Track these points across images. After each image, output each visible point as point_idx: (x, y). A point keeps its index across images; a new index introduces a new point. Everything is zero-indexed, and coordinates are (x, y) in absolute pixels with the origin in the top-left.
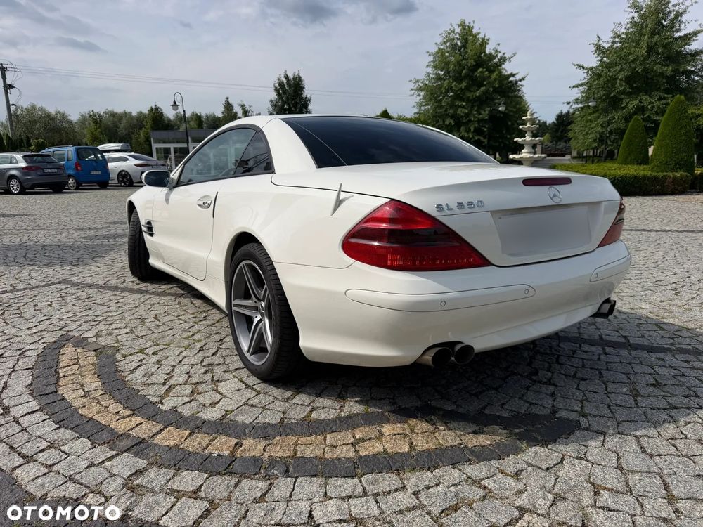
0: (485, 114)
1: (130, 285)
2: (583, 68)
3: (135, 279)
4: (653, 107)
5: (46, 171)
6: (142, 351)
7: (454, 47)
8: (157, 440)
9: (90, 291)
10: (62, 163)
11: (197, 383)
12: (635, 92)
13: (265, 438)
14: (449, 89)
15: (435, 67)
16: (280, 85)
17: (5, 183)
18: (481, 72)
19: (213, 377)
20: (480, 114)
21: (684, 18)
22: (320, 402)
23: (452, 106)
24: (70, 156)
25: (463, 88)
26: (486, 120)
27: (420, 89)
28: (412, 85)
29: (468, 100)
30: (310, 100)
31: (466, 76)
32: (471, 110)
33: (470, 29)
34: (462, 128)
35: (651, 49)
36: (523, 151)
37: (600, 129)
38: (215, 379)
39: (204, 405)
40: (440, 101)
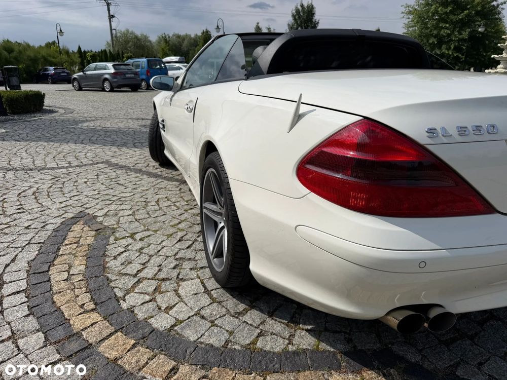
0: (465, 34)
1: (151, 169)
3: (157, 164)
8: (102, 347)
9: (119, 172)
10: (138, 70)
11: (163, 280)
14: (436, 12)
16: (296, 12)
19: (179, 274)
20: (461, 34)
23: (436, 27)
24: (143, 66)
25: (448, 11)
26: (466, 39)
27: (410, 13)
28: (403, 9)
29: (452, 22)
30: (318, 23)
32: (453, 32)
34: (444, 46)
36: (499, 66)
38: (180, 277)
39: (160, 309)
40: (426, 24)
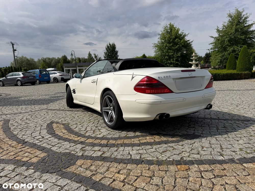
0: (179, 54)
1: (67, 109)
2: (213, 37)
3: (68, 108)
4: (238, 50)
5: (30, 78)
6: (76, 124)
7: (167, 32)
8: (86, 141)
9: (55, 111)
10: (35, 75)
11: (94, 130)
12: (231, 45)
13: (115, 140)
14: (166, 46)
15: (161, 39)
16: (107, 47)
17: (16, 82)
18: (178, 40)
19: (98, 129)
20: (177, 54)
21: (248, 19)
22: (129, 133)
23: (167, 52)
24: (37, 73)
25: (171, 46)
26: (179, 56)
27: (156, 46)
28: (153, 45)
29: (173, 50)
30: (118, 52)
31: (172, 42)
32: (174, 53)
33: (173, 25)
34: (171, 59)
35: (236, 30)
36: (192, 66)
37: (220, 58)
38: (99, 129)
39: (97, 134)
40: (163, 51)
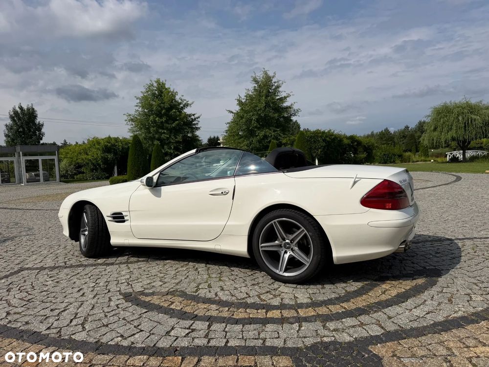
0: (180, 138)
2: (232, 112)
4: (271, 135)
7: (154, 94)
12: (261, 128)
14: (155, 122)
15: (143, 107)
16: (14, 114)
18: (175, 112)
20: (176, 138)
21: (280, 89)
23: (157, 132)
25: (164, 121)
26: (181, 142)
27: (132, 120)
28: (126, 118)
29: (167, 129)
30: (43, 125)
31: (165, 114)
32: (170, 136)
33: (164, 84)
34: (165, 146)
35: (267, 105)
37: (246, 147)
40: (148, 129)
